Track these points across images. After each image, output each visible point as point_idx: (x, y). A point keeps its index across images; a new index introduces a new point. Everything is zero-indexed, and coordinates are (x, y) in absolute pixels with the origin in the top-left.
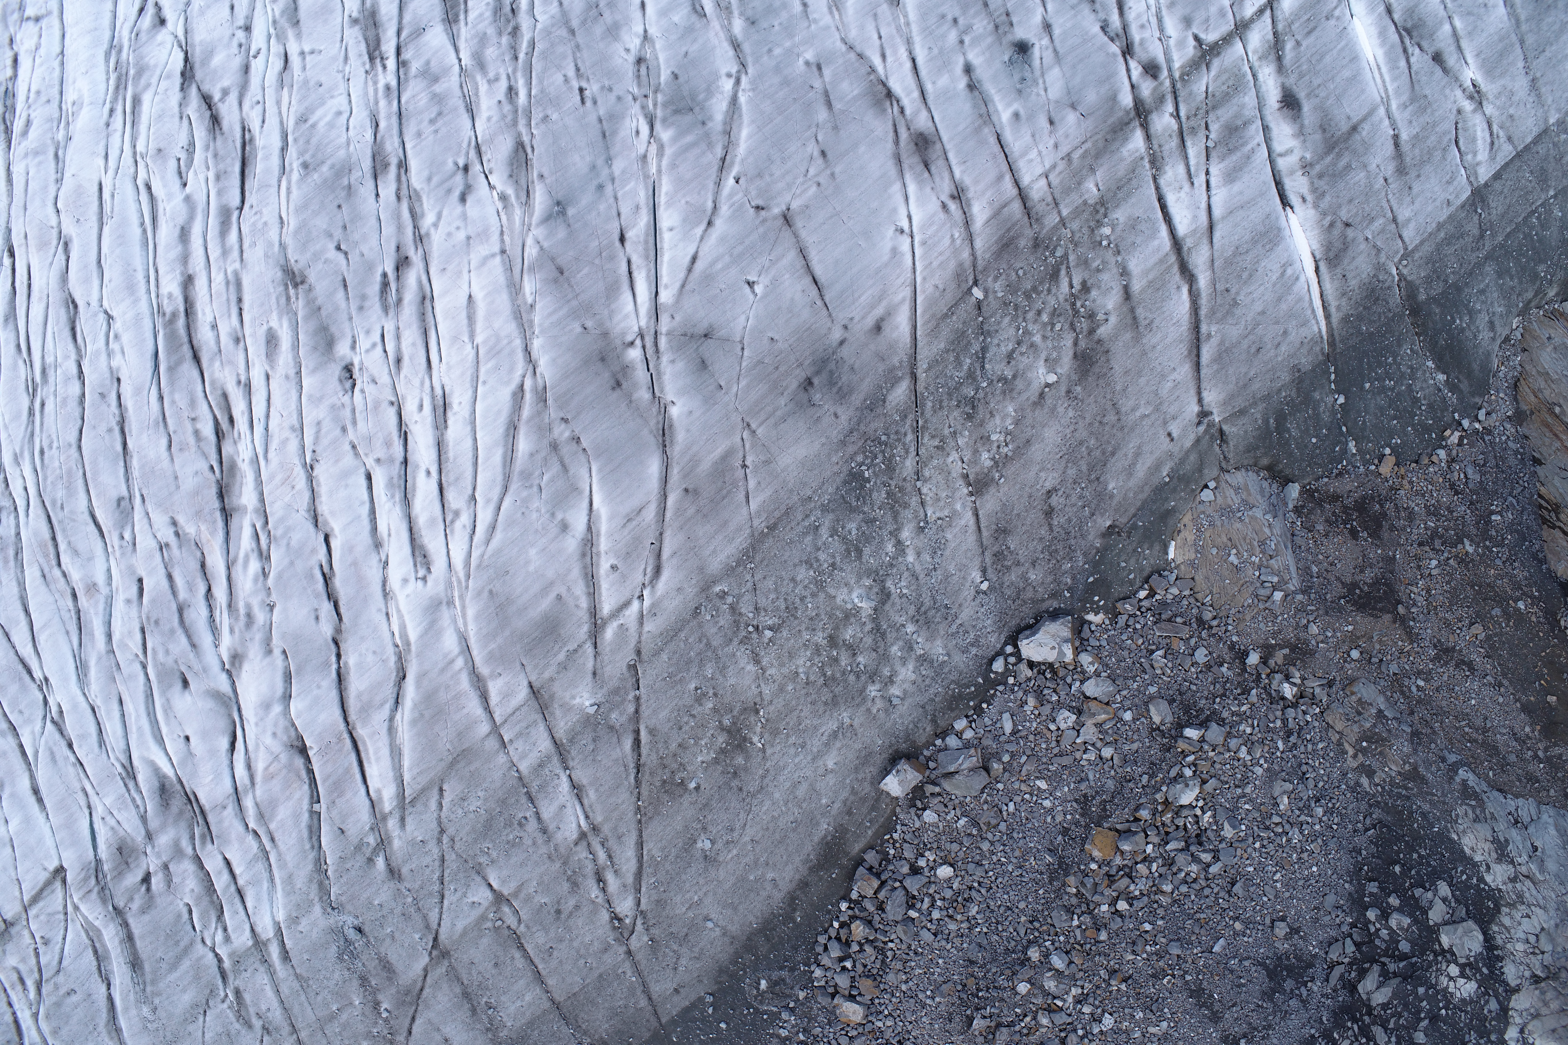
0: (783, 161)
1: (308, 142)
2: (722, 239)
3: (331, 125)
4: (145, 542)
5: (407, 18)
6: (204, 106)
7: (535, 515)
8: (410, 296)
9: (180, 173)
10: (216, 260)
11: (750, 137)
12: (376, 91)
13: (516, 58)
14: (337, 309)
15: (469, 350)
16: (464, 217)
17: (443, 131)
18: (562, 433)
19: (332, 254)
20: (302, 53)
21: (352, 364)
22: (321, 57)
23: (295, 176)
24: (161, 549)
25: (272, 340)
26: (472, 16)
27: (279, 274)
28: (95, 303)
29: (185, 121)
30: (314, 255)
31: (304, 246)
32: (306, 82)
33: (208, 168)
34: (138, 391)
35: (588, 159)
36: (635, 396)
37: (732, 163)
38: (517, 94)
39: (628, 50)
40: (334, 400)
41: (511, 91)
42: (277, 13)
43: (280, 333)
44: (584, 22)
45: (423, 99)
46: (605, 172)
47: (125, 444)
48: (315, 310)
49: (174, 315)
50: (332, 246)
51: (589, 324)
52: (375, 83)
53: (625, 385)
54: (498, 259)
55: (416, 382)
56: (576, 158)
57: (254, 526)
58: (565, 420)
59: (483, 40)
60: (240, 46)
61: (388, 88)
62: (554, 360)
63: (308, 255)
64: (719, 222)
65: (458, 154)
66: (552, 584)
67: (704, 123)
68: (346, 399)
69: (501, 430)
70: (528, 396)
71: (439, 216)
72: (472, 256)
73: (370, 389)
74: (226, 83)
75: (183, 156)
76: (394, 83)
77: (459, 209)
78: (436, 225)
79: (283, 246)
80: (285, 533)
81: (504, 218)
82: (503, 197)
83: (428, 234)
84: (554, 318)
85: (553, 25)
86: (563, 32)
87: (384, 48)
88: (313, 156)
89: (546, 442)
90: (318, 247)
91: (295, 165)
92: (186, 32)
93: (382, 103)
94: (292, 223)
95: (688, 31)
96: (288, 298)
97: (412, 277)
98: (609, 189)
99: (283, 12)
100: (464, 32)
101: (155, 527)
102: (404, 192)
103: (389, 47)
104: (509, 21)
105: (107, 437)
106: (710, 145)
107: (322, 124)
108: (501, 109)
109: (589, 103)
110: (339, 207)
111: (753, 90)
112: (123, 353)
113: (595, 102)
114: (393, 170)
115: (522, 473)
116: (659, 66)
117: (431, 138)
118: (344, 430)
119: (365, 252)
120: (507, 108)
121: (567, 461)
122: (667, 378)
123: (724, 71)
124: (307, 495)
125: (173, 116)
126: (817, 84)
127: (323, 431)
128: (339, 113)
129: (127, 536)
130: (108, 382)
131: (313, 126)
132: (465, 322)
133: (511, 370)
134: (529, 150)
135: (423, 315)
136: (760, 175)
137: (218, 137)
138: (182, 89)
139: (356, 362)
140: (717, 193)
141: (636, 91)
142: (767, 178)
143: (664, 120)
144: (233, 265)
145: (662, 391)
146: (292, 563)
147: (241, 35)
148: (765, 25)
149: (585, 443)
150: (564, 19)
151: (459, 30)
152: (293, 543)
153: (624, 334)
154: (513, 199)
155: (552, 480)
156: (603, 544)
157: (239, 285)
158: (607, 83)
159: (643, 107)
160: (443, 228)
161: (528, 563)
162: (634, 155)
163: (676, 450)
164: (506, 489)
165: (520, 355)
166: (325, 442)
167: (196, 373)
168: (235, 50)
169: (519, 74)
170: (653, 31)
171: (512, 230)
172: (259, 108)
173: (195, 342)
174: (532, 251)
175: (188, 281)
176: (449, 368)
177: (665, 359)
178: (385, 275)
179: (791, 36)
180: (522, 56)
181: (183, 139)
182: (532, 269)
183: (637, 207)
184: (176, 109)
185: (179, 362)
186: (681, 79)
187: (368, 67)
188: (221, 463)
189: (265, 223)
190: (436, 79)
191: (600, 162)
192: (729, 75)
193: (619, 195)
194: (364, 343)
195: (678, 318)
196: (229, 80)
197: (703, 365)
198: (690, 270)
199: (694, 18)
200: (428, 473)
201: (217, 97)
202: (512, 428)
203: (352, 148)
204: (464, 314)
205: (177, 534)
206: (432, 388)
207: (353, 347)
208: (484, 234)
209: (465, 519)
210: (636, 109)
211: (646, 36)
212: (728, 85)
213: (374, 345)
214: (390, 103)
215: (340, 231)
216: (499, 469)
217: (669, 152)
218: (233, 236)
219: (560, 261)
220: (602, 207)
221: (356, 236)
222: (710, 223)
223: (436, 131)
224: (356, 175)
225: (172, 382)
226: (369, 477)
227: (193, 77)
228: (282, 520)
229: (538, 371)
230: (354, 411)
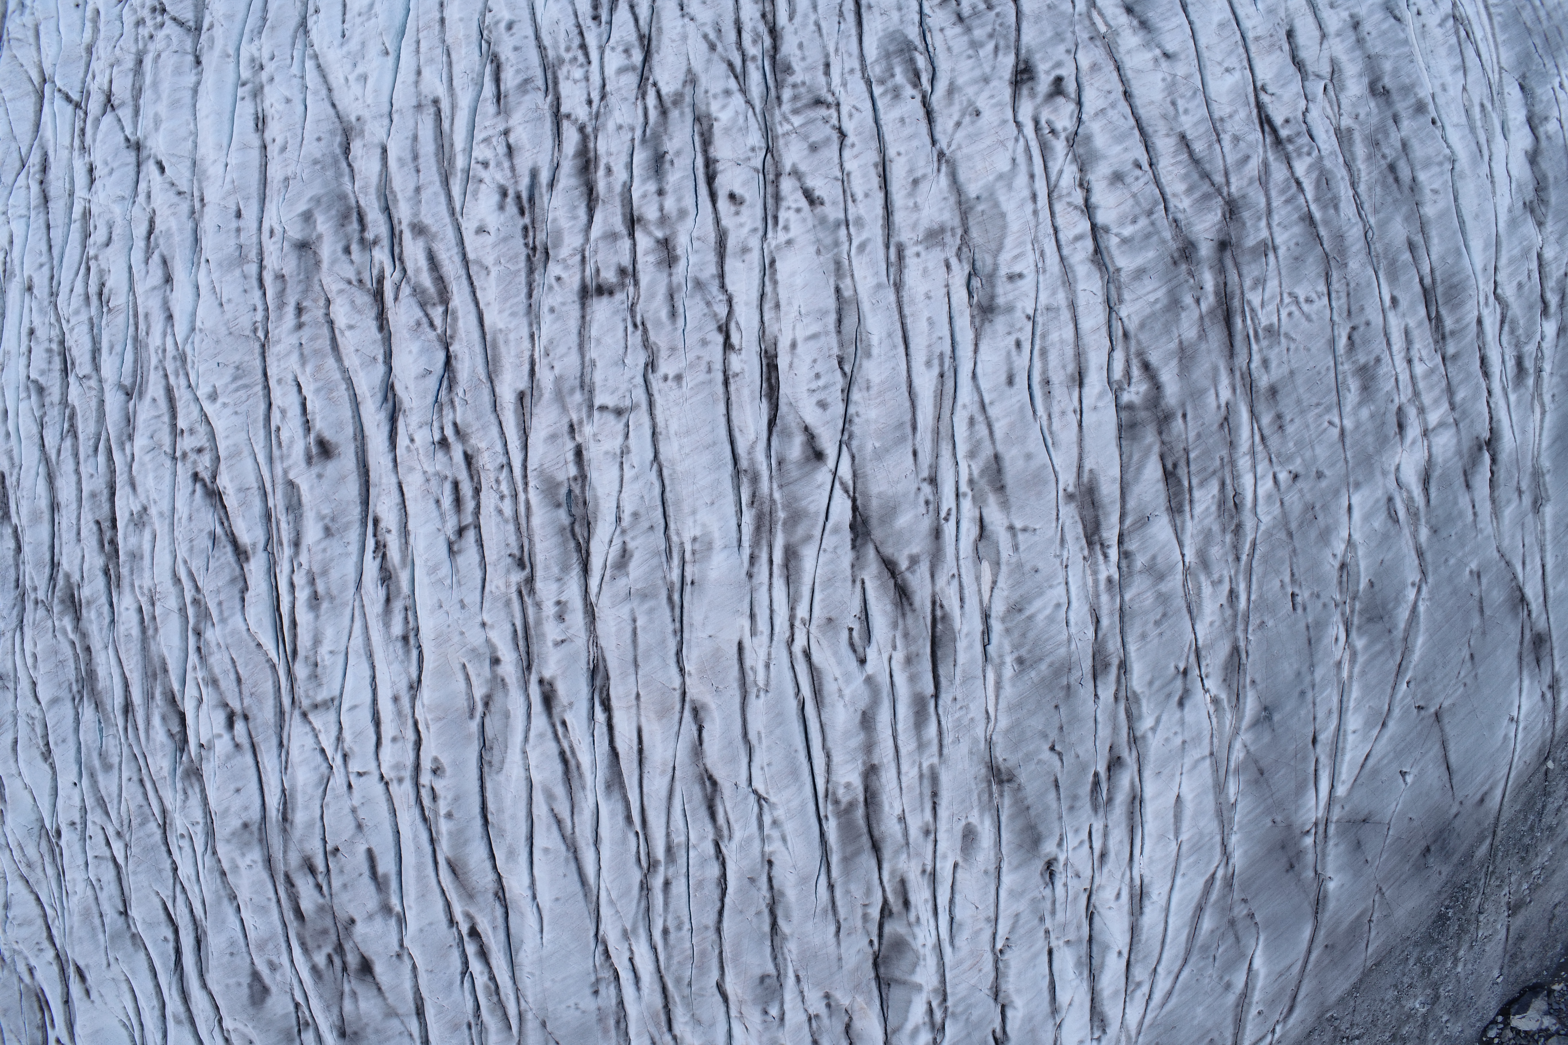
0: (1444, 665)
1: (1024, 635)
2: (1391, 738)
3: (1051, 619)
4: (795, 1016)
5: (1131, 504)
6: (886, 574)
7: (1207, 980)
8: (1121, 797)
9: (852, 645)
10: (910, 754)
11: (1424, 644)
12: (1096, 582)
13: (1238, 559)
14: (1047, 808)
15: (1174, 846)
16: (1182, 722)
17: (1168, 635)
18: (1240, 911)
19: (1046, 755)
20: (1011, 528)
21: (1056, 859)
22: (1036, 538)
23: (1008, 672)
24: (810, 1019)
25: (969, 836)
26: (1199, 509)
27: (984, 771)
28: (743, 783)
29: (858, 584)
30: (1027, 755)
31: (1015, 746)
32: (1020, 565)
33: (894, 648)
34: (803, 880)
35: (1295, 666)
36: (1304, 875)
37: (1407, 668)
38: (1237, 597)
39: (1334, 556)
40: (1036, 893)
41: (1233, 595)
42: (976, 473)
43: (979, 828)
44: (1301, 525)
45: (1149, 599)
46: (1308, 679)
47: (774, 925)
48: (1022, 809)
49: (852, 805)
50: (1046, 747)
51: (1279, 819)
52: (1095, 573)
53: (1297, 867)
54: (1208, 762)
55: (1118, 875)
56: (1286, 665)
57: (930, 1004)
58: (1244, 901)
59: (1208, 536)
60: (927, 503)
61: (1109, 580)
62: (1246, 852)
63: (1020, 755)
64: (1391, 724)
65: (1179, 658)
66: (1209, 1031)
67: (1390, 631)
68: (1048, 892)
69: (1191, 914)
70: (1218, 883)
71: (1158, 721)
72: (1186, 760)
73: (1073, 883)
74: (915, 549)
75: (856, 626)
76: (1116, 576)
77: (1178, 715)
78: (1154, 729)
79: (990, 743)
80: (965, 1010)
81: (1214, 720)
82: (1215, 701)
83: (1144, 737)
84: (1251, 816)
85: (1274, 527)
86: (1283, 535)
87: (1105, 535)
88: (1030, 652)
89: (1226, 920)
90: (1031, 747)
91: (1009, 660)
92: (855, 475)
93: (1104, 598)
94: (1004, 722)
95: (1385, 540)
96: (991, 795)
97: (1125, 779)
98: (1309, 696)
99: (983, 472)
100: (1191, 528)
101: (808, 1003)
102: (1122, 694)
103: (1111, 535)
104: (1232, 517)
105: (755, 920)
106: (1393, 652)
107: (1040, 617)
108: (1222, 613)
109: (1300, 610)
110: (1056, 707)
111: (1430, 599)
112: (784, 839)
113: (1305, 609)
114: (1114, 671)
115: (1202, 947)
116: (1358, 573)
117: (1156, 641)
118: (1042, 919)
119: (1081, 754)
120: (1228, 612)
121: (1240, 934)
122: (1330, 859)
123: (1410, 581)
124: (992, 975)
125: (845, 580)
126: (1476, 593)
127: (1021, 922)
128: (1058, 606)
129: (774, 1011)
130: (759, 866)
131: (1030, 618)
132: (1172, 820)
133: (1209, 863)
134: (1244, 656)
135: (1131, 815)
136: (1426, 680)
137: (909, 614)
138: (854, 547)
139: (1062, 858)
140: (1392, 696)
141: (1338, 597)
142: (1431, 682)
143: (1359, 628)
144: (930, 759)
145: (1323, 869)
146: (969, 1035)
147: (927, 489)
148: (1444, 534)
149: (1258, 918)
150: (1284, 521)
151: (1183, 522)
152: (974, 1018)
153: (1304, 824)
154: (1225, 703)
155: (1226, 951)
156: (1257, 996)
157: (934, 779)
158: (1316, 590)
159: (1343, 614)
160: (1161, 734)
161: (1193, 1018)
162: (1332, 662)
163: (1326, 917)
164: (1185, 961)
165: (1218, 849)
166: (1021, 931)
167: (873, 863)
168: (922, 509)
169: (1241, 578)
170: (1357, 537)
171: (1221, 733)
172: (955, 582)
173: (876, 833)
174: (1238, 754)
175: (871, 772)
176: (1151, 861)
177: (1331, 843)
178: (1096, 775)
179: (1463, 546)
180: (1244, 558)
181: (856, 607)
182: (1237, 771)
183: (1330, 712)
184: (849, 572)
185: (857, 853)
186: (1376, 588)
187: (1086, 553)
188: (880, 936)
189: (972, 719)
190: (1161, 577)
191: (1304, 669)
192: (1413, 584)
193: (1318, 700)
194: (1071, 841)
195: (1347, 808)
196: (918, 545)
197: (1358, 845)
198: (1363, 766)
199: (1390, 523)
200: (1120, 953)
201: (904, 564)
202: (1200, 909)
203: (1073, 647)
204: (1172, 814)
205: (828, 1006)
206: (1132, 879)
207: (1060, 844)
208: (1197, 739)
209: (1145, 989)
210: (1337, 617)
211: (1350, 542)
212: (1411, 594)
213: (1081, 843)
214: (1112, 598)
215: (1056, 731)
216: (1183, 945)
217: (1361, 659)
218: (932, 730)
219: (1263, 764)
220: (1303, 713)
221: (1073, 738)
222: (1384, 725)
223: (1161, 634)
224: (1076, 675)
225: (847, 871)
226: (1050, 952)
227: (868, 534)
228: (963, 999)
229: (1231, 862)
230: (1054, 902)
